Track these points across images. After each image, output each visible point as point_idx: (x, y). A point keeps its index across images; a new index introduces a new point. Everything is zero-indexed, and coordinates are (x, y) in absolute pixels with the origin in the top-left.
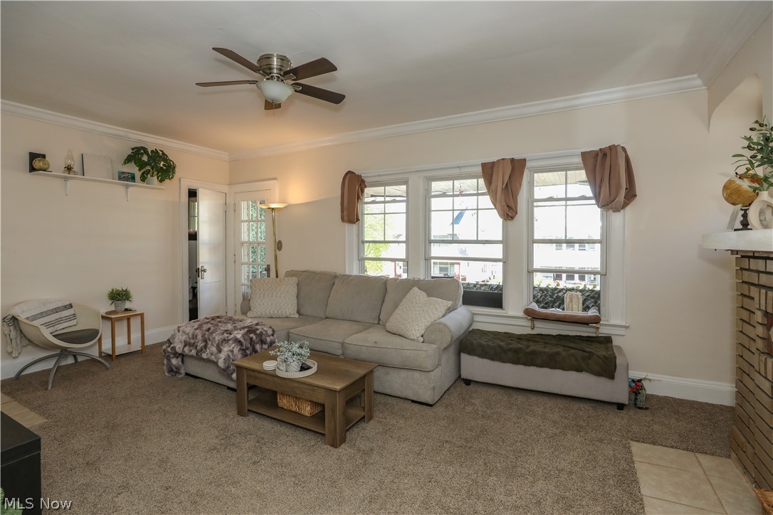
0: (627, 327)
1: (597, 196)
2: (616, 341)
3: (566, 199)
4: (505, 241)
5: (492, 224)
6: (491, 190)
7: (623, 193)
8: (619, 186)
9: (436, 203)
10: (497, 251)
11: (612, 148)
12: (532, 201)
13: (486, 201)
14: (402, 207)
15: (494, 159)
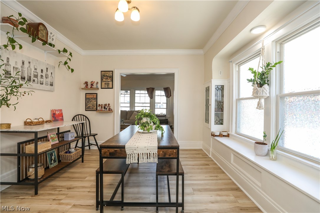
0: (170, 117)
1: (166, 95)
2: (168, 120)
3: (161, 96)
4: (150, 103)
5: (148, 99)
6: (148, 93)
7: (169, 95)
8: (169, 94)
9: (136, 95)
10: (149, 105)
11: (168, 88)
12: (155, 96)
13: (147, 95)
14: (129, 95)
15: (149, 87)
